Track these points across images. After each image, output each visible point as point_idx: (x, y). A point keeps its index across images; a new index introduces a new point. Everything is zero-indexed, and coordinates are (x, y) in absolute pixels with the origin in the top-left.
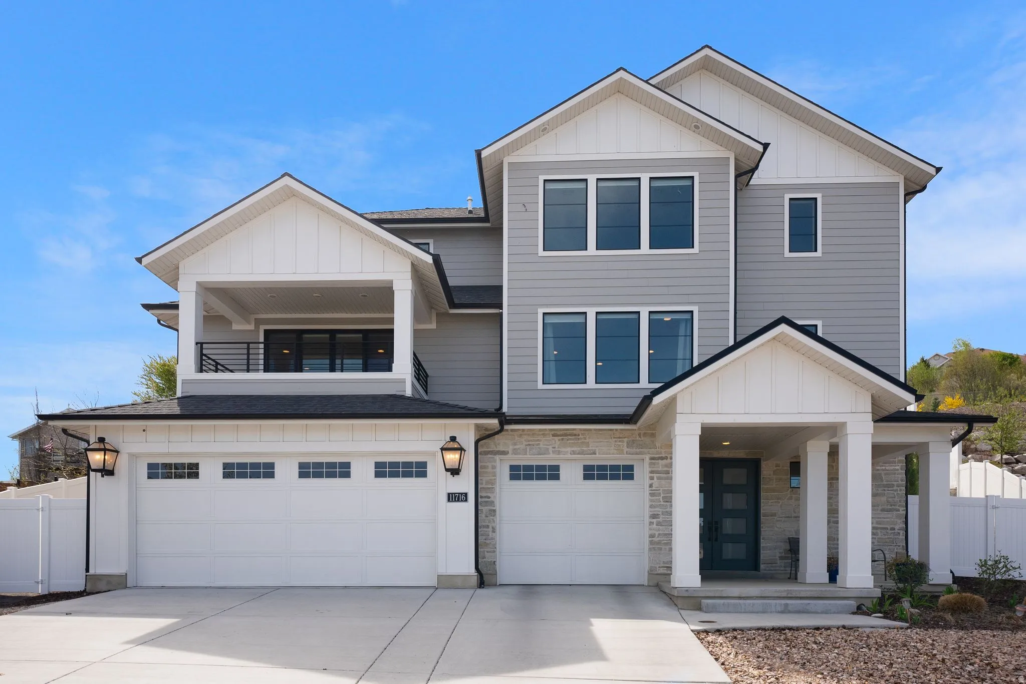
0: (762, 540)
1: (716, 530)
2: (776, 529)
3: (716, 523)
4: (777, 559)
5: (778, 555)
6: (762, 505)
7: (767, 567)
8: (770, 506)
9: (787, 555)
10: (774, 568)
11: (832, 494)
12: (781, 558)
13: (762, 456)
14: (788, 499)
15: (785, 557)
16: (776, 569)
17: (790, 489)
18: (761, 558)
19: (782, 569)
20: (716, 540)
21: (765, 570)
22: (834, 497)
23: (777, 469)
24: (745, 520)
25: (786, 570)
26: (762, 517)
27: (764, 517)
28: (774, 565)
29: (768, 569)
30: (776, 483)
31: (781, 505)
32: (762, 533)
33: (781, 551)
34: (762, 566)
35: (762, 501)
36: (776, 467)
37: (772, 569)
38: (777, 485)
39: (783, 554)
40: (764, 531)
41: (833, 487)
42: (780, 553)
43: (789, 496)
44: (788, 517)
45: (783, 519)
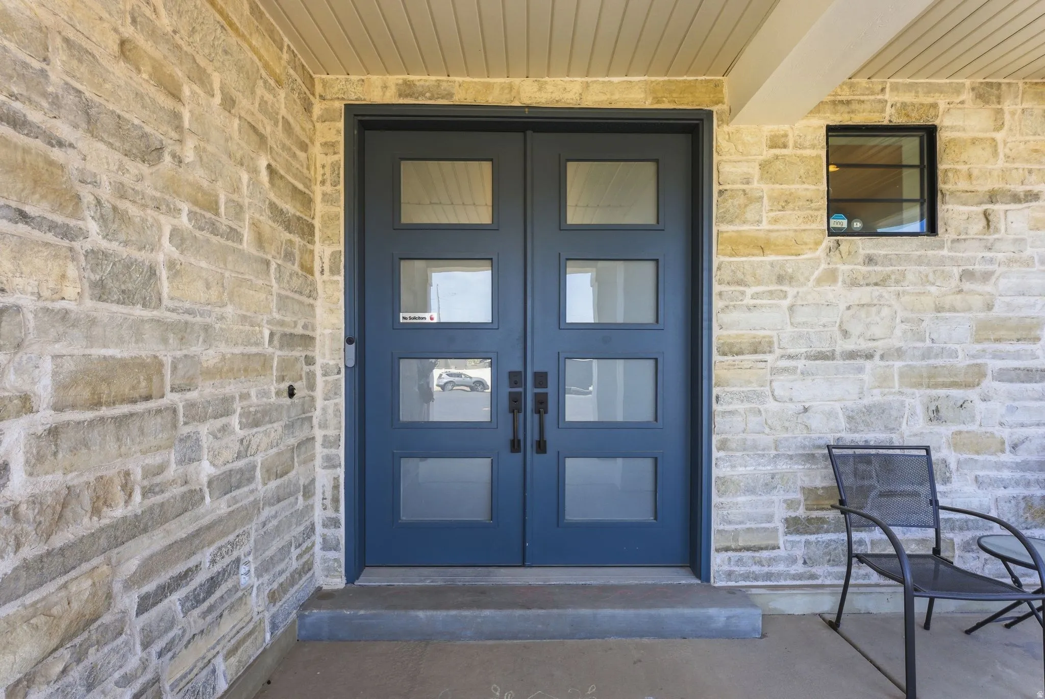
0: (715, 454)
1: (541, 404)
2: (772, 405)
3: (541, 379)
4: (776, 530)
5: (780, 513)
6: (717, 304)
7: (740, 561)
8: (749, 309)
9: (815, 514)
10: (766, 569)
11: (991, 261)
12: (794, 526)
13: (719, 102)
14: (819, 282)
15: (809, 520)
16: (774, 569)
17: (829, 241)
18: (715, 526)
19: (799, 568)
20: (541, 447)
21: (729, 575)
22: (999, 270)
23: (777, 157)
24: (651, 363)
25: (813, 577)
26: (716, 357)
27: (725, 354)
28: (765, 554)
29: (741, 570)
30: (772, 214)
31: (791, 308)
32: (719, 422)
33: (791, 496)
34: (718, 562)
35: (716, 288)
36: (773, 146)
37: (756, 569)
38: (776, 221)
39: (801, 512)
40: (724, 413)
41: (997, 230)
42: (790, 504)
43: (823, 266)
44: (822, 356)
45: (801, 364)
